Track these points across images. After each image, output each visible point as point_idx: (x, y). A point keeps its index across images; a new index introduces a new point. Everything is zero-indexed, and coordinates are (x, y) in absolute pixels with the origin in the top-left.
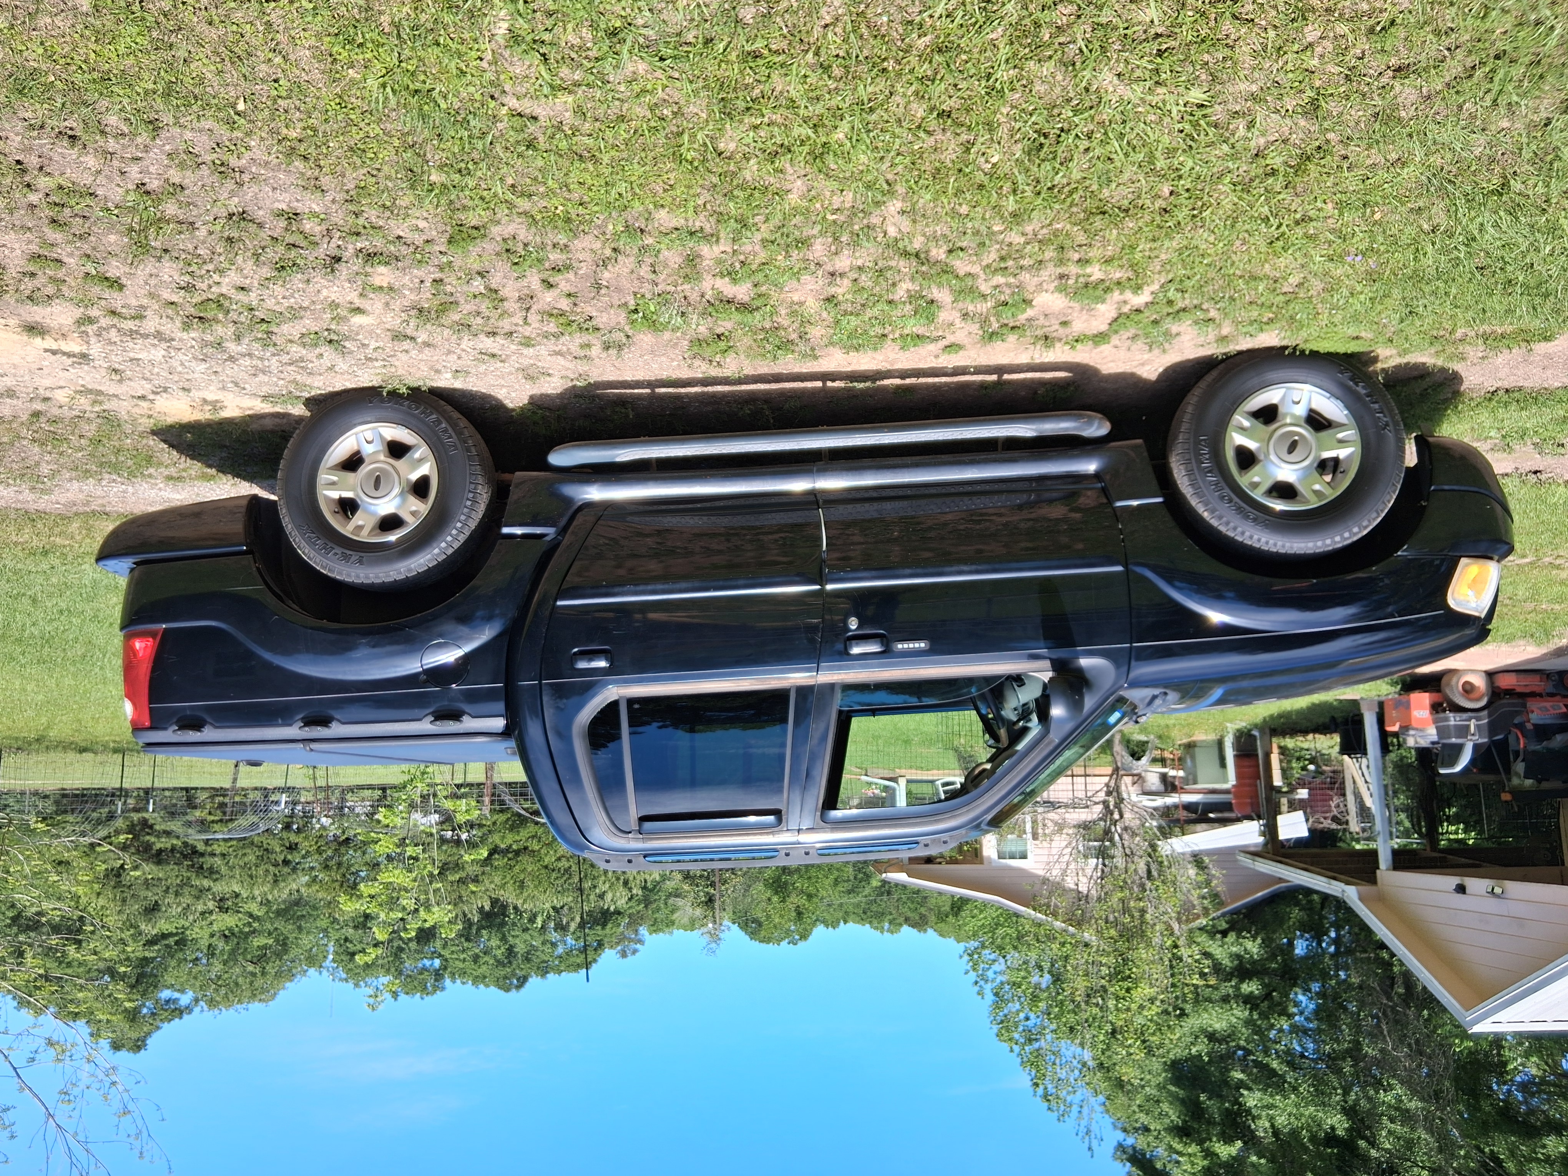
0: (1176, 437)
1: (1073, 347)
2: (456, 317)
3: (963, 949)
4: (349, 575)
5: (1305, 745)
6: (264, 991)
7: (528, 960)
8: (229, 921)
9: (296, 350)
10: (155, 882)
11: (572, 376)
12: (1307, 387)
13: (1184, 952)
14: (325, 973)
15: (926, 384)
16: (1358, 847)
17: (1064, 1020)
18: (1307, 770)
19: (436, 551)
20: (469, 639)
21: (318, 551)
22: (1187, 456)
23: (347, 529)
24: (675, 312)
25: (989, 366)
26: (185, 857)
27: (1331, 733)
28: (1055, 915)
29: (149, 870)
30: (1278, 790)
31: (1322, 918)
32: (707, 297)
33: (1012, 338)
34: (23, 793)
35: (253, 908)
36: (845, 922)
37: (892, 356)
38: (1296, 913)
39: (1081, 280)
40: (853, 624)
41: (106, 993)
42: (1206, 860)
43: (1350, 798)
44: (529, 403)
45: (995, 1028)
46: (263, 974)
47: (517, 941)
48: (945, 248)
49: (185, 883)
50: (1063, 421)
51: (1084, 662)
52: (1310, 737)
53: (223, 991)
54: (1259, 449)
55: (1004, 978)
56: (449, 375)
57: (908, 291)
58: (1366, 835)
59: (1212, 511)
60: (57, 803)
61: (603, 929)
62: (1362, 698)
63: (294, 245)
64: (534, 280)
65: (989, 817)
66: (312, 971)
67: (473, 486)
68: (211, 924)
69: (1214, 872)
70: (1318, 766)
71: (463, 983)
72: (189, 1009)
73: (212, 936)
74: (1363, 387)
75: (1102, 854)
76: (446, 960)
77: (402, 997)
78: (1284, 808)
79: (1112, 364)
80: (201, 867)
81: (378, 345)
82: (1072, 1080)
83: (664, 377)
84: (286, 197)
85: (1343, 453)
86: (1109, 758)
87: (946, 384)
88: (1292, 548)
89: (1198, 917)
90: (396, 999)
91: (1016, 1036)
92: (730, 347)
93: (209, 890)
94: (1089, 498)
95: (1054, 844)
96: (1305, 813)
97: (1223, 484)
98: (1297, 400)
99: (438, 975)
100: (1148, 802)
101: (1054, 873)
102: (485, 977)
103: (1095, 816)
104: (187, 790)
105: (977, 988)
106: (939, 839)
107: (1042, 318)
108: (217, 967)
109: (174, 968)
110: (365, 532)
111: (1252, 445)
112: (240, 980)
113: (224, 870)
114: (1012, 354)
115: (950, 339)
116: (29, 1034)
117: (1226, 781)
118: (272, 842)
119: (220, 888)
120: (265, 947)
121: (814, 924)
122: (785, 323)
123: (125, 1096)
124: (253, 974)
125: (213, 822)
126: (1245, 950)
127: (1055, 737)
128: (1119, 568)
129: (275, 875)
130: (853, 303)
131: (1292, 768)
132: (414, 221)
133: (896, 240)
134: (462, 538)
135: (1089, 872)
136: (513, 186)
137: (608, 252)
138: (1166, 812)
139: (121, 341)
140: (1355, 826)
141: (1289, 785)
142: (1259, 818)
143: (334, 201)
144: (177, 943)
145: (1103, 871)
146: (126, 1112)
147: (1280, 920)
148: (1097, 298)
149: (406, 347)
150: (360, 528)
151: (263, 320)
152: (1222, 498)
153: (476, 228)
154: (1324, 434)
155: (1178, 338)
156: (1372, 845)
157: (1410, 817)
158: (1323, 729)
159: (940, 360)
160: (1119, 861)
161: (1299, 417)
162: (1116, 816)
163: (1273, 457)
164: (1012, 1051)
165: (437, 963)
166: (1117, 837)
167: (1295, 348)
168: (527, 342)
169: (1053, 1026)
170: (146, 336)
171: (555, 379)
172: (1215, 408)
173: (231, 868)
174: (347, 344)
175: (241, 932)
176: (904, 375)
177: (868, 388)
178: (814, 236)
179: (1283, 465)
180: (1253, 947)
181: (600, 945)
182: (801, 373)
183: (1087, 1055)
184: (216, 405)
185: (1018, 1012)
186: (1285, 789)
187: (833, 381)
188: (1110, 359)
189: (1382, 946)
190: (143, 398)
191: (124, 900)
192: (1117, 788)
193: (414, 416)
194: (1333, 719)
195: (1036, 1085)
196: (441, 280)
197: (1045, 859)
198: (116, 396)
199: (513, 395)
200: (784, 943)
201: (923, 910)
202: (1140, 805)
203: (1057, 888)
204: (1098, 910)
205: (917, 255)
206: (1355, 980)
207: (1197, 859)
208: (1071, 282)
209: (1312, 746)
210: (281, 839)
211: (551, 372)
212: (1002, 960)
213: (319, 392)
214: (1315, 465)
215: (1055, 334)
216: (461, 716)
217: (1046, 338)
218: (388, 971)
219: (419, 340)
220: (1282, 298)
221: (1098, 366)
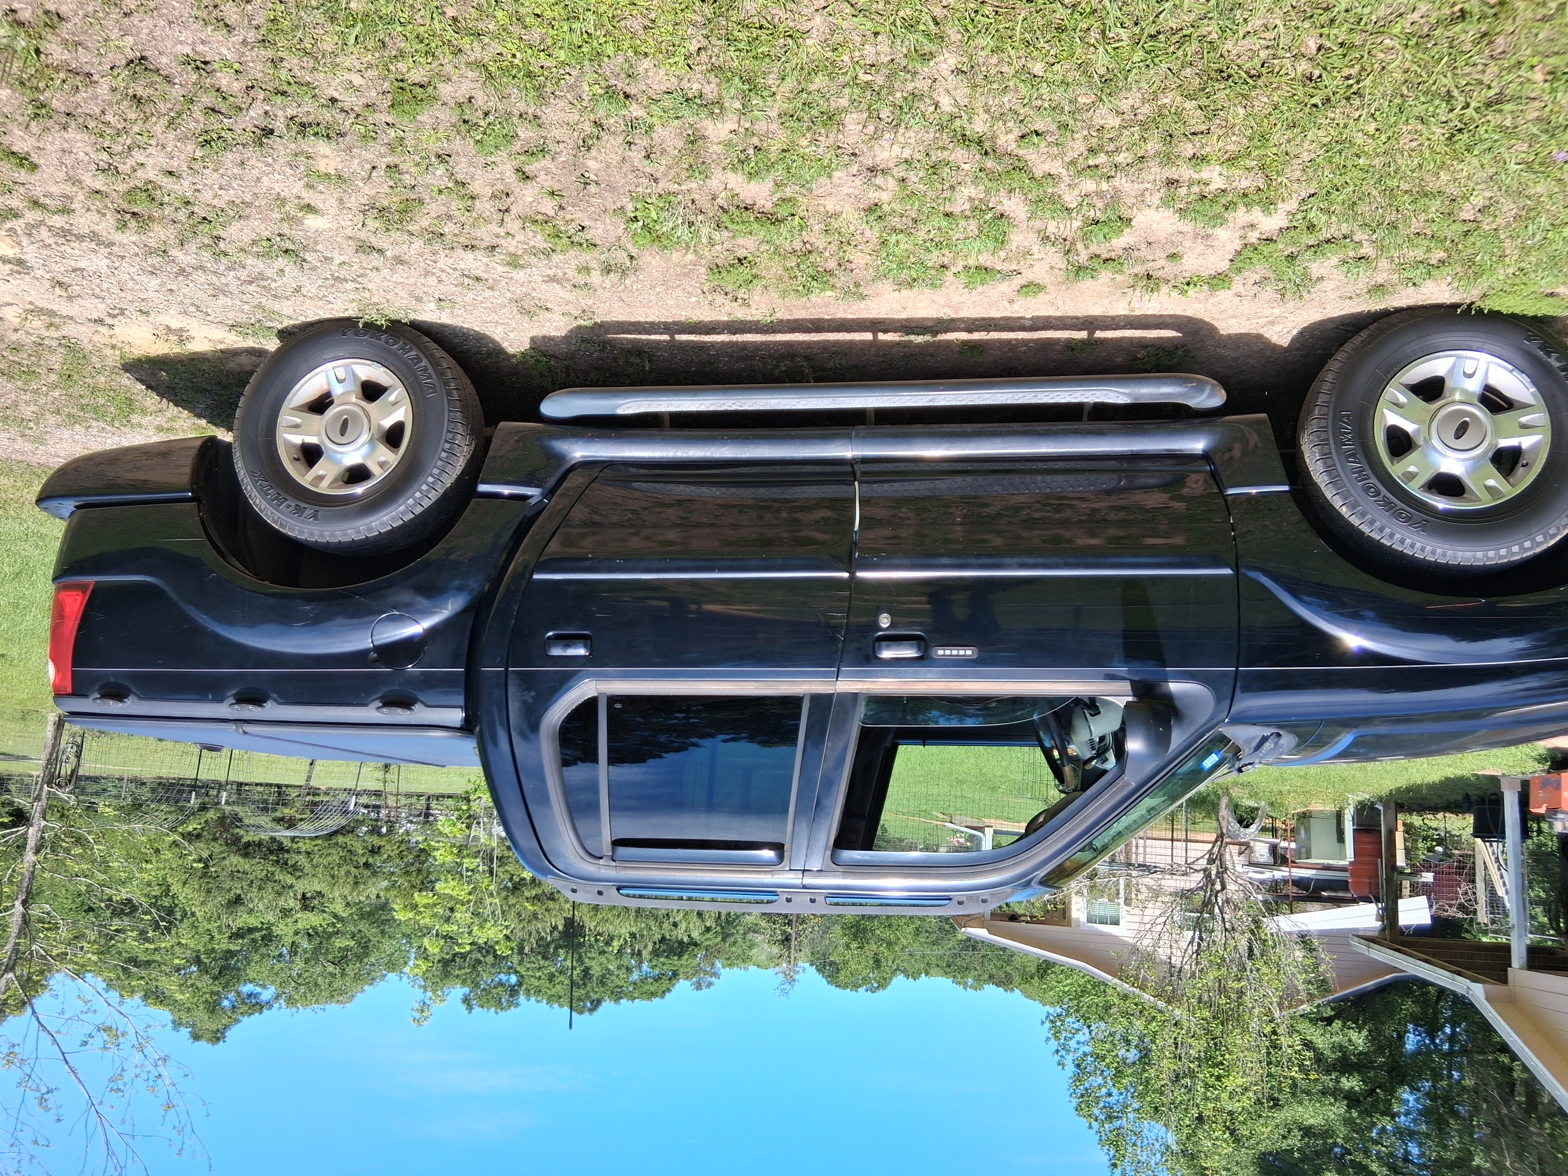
0: (1311, 412)
1: (1183, 292)
2: (425, 222)
3: (1045, 1014)
4: (302, 532)
5: (1434, 824)
6: (342, 992)
7: (603, 984)
8: (313, 920)
9: (254, 264)
10: (240, 875)
11: (576, 313)
12: (1484, 357)
13: (1284, 1041)
14: (405, 978)
15: (1000, 341)
16: (1485, 939)
17: (1149, 1099)
18: (1434, 852)
19: (402, 508)
20: (427, 613)
21: (269, 502)
22: (1324, 436)
23: (305, 478)
24: (680, 221)
25: (1077, 318)
26: (271, 852)
27: (1463, 813)
28: (1142, 988)
29: (235, 860)
30: (1401, 872)
31: (1437, 1012)
32: (719, 201)
33: (1105, 275)
34: (121, 779)
35: (339, 908)
36: (927, 974)
37: (956, 298)
38: (1409, 1006)
39: (1196, 189)
40: (885, 621)
41: (189, 983)
42: (1316, 942)
43: (1480, 885)
44: (532, 348)
45: (1075, 1101)
46: (343, 974)
47: (593, 963)
48: (1017, 133)
49: (268, 878)
50: (1165, 384)
51: (1174, 687)
52: (1440, 815)
53: (302, 989)
54: (1418, 431)
55: (1087, 1049)
56: (432, 306)
57: (971, 199)
58: (1495, 927)
59: (1353, 506)
60: (153, 790)
61: (679, 959)
62: (1504, 775)
63: (213, 110)
64: (507, 169)
65: (1042, 873)
66: (392, 976)
67: (450, 436)
68: (296, 921)
69: (1323, 956)
70: (1446, 848)
71: (538, 1001)
72: (269, 1005)
73: (296, 933)
74: (1558, 360)
75: (1198, 925)
76: (522, 976)
77: (477, 1010)
78: (1406, 891)
79: (1233, 321)
80: (286, 864)
81: (342, 259)
82: (1153, 1163)
83: (683, 319)
84: (186, 36)
85: (1526, 442)
86: (1215, 824)
87: (1025, 342)
88: (1455, 557)
89: (1302, 1003)
90: (470, 1012)
91: (1096, 1111)
92: (755, 276)
93: (291, 887)
94: (1196, 484)
95: (1147, 912)
96: (1429, 898)
97: (1368, 472)
98: (1469, 371)
99: (513, 991)
100: (1255, 875)
101: (1146, 942)
102: (560, 997)
103: (1193, 885)
104: (279, 786)
105: (1057, 1058)
106: (977, 896)
107: (1143, 246)
108: (299, 964)
109: (256, 963)
110: (325, 484)
111: (1409, 427)
112: (320, 980)
113: (308, 868)
114: (1106, 302)
115: (1028, 275)
116: (79, 1019)
117: (1344, 858)
118: (355, 844)
119: (301, 886)
120: (347, 949)
121: (894, 973)
122: (820, 244)
123: (172, 1090)
124: (333, 975)
125: (301, 820)
126: (1350, 1040)
127: (1131, 779)
128: (1228, 571)
129: (356, 877)
130: (902, 216)
131: (1417, 848)
132: (347, 76)
133: (953, 118)
134: (434, 496)
135: (1183, 945)
136: (455, 19)
137: (588, 128)
138: (1274, 886)
139: (56, 243)
140: (1483, 916)
141: (1412, 866)
142: (1377, 900)
143: (244, 42)
144: (263, 938)
145: (1199, 945)
146: (169, 1106)
147: (1390, 1011)
148: (1216, 216)
149: (375, 263)
150: (321, 478)
151: (205, 218)
152: (1366, 489)
153: (422, 86)
154: (1502, 417)
155: (1319, 286)
156: (1502, 939)
157: (1547, 912)
158: (1456, 807)
159: (1016, 307)
160: (1219, 936)
161: (1472, 394)
162: (1218, 887)
163: (1436, 442)
164: (1090, 1127)
165: (513, 979)
166: (1217, 910)
167: (1470, 306)
168: (514, 262)
169: (1136, 1105)
170: (80, 238)
171: (556, 317)
172: (1362, 379)
173: (315, 867)
174: (308, 257)
175: (324, 932)
176: (972, 325)
177: (927, 344)
178: (845, 110)
179: (1450, 453)
180: (1358, 1039)
181: (675, 974)
182: (846, 320)
183: (1171, 1139)
184: (182, 336)
185: (1100, 1087)
186: (1408, 871)
187: (885, 331)
188: (1230, 313)
189: (1504, 1048)
190: (100, 321)
191: (209, 891)
192: (1221, 856)
193: (390, 352)
194: (1467, 797)
195: (1115, 1165)
196: (396, 166)
197: (1136, 926)
198: (71, 318)
199: (512, 335)
200: (862, 990)
201: (1008, 969)
202: (1245, 877)
203: (1149, 958)
204: (1191, 989)
205: (980, 142)
206: (1468, 1082)
207: (1304, 939)
208: (1183, 191)
209: (1442, 825)
210: (364, 841)
211: (549, 306)
212: (1086, 1030)
213: (292, 322)
214: (1490, 454)
215: (1160, 273)
216: (413, 704)
217: (1149, 277)
218: (464, 982)
219: (389, 254)
220: (1461, 228)
221: (1215, 323)
